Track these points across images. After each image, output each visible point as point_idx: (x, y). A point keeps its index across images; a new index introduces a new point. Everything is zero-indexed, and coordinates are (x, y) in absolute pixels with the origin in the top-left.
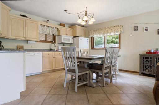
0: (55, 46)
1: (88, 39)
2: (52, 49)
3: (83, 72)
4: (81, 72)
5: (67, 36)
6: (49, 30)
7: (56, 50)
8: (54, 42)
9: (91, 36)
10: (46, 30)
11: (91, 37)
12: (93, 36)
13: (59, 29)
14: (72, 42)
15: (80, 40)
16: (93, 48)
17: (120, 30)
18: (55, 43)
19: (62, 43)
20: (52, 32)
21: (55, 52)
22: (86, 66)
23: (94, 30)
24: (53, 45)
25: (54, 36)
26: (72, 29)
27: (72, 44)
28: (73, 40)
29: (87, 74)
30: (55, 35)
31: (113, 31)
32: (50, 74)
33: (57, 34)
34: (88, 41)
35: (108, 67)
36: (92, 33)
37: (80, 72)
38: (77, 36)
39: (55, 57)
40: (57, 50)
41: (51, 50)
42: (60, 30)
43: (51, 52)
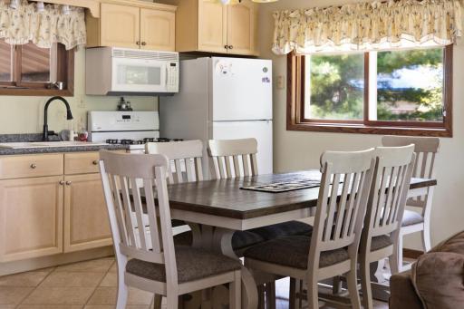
0: (69, 116)
1: (268, 63)
2: (52, 133)
3: (204, 277)
4: (191, 279)
5: (143, 50)
6: (34, 20)
7: (72, 136)
8: (65, 87)
9: (287, 51)
10: (17, 22)
11: (290, 56)
12: (300, 51)
13: (94, 13)
14: (174, 88)
15: (216, 71)
16: (296, 123)
17: (451, 27)
18: (71, 94)
19: (111, 94)
20: (53, 31)
21: (72, 150)
22: (226, 246)
23: (302, 14)
24: (57, 106)
25: (65, 55)
26: (173, 8)
27: (172, 94)
28: (175, 72)
29: (227, 285)
30: (68, 47)
31: (411, 29)
32: (39, 278)
33: (82, 43)
34: (266, 80)
35: (346, 248)
36: (293, 32)
37: (187, 276)
38: (201, 48)
39: (68, 179)
40: (81, 138)
41: (46, 135)
42: (98, 21)
43: (46, 151)
